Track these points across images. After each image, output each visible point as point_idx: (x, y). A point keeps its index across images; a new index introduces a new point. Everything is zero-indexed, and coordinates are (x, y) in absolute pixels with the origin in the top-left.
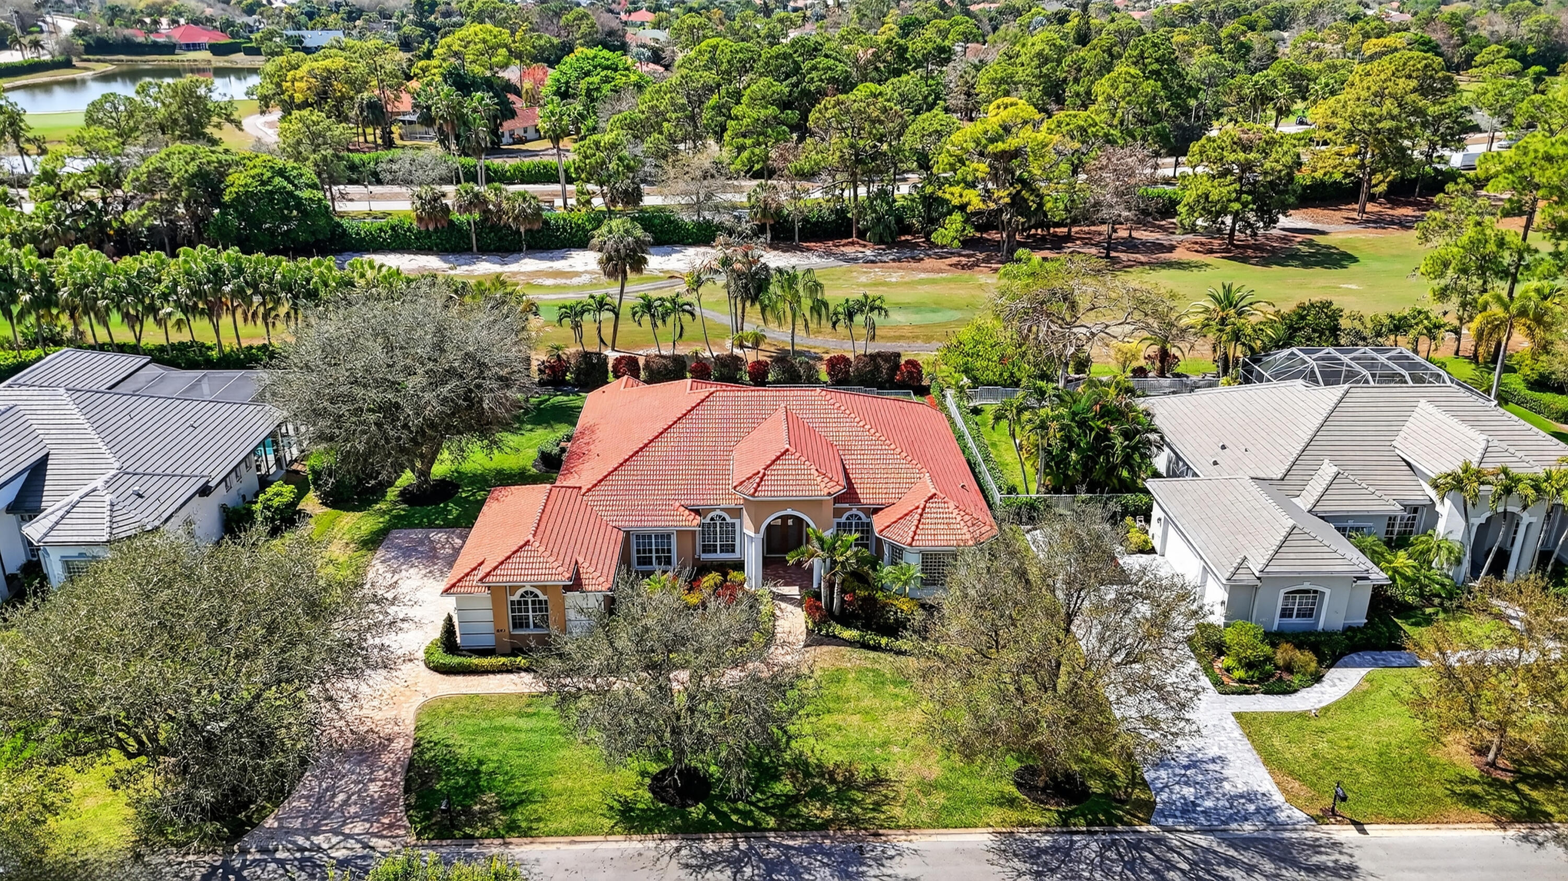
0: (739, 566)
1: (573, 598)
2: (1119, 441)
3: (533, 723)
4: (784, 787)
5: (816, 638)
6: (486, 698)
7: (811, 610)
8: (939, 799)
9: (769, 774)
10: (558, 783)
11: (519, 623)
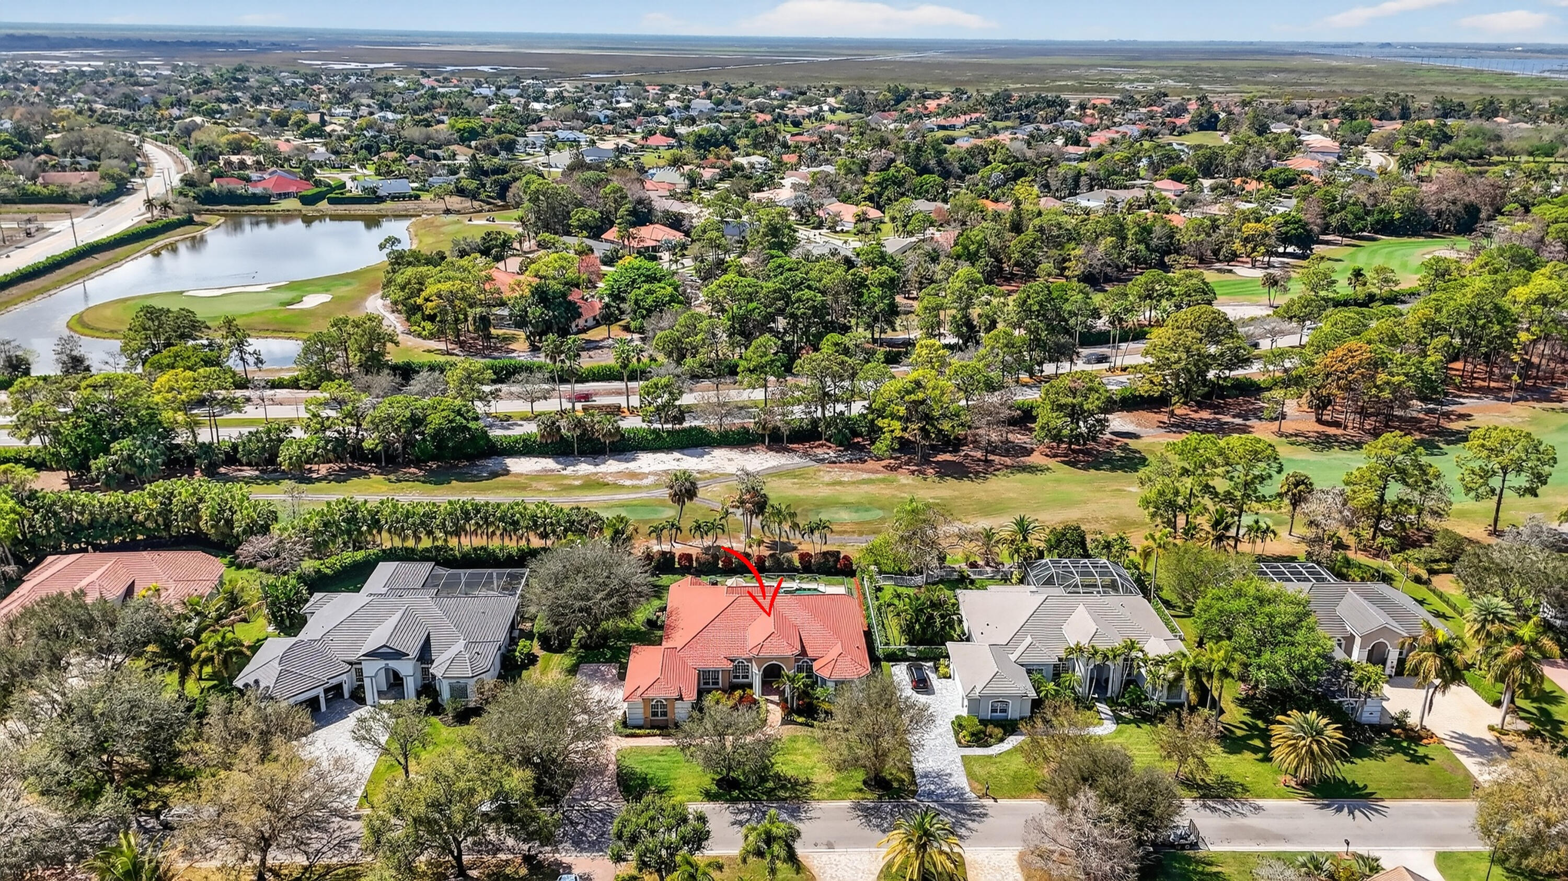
0: (750, 686)
1: (678, 704)
2: (938, 622)
3: (665, 758)
4: (770, 784)
5: (785, 722)
6: (643, 748)
7: (783, 709)
8: (832, 789)
9: (763, 780)
10: (679, 782)
11: (655, 714)
